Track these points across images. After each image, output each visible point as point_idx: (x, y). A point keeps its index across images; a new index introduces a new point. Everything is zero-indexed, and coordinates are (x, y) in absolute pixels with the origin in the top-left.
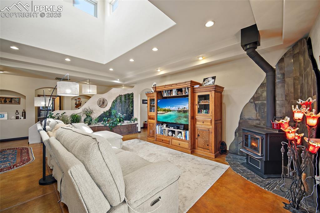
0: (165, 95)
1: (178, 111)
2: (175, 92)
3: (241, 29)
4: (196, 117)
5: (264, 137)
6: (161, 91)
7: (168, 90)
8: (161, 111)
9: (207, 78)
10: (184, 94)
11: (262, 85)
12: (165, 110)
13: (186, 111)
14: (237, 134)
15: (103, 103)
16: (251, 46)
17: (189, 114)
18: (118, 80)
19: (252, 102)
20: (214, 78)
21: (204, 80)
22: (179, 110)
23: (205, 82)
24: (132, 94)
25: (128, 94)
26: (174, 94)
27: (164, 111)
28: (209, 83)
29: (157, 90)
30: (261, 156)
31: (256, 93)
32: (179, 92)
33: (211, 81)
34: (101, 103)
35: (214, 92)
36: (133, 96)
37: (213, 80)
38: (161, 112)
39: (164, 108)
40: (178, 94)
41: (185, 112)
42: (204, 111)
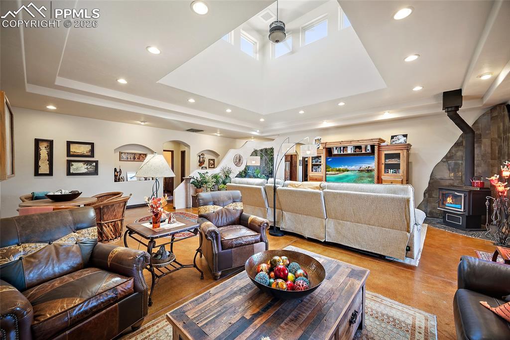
0: (335, 152)
1: (359, 170)
2: (351, 149)
3: (444, 93)
4: (382, 177)
5: (467, 194)
6: (331, 148)
7: (341, 147)
8: (332, 171)
9: (396, 136)
10: (363, 152)
11: (457, 145)
12: (339, 170)
13: (371, 170)
14: (427, 195)
15: (240, 160)
16: (453, 109)
17: (375, 173)
18: (258, 131)
19: (444, 162)
20: (405, 136)
21: (392, 137)
22: (361, 169)
23: (394, 140)
24: (272, 149)
25: (266, 149)
26: (349, 151)
27: (337, 171)
28: (400, 141)
29: (327, 146)
30: (464, 212)
31: (449, 152)
32: (358, 150)
33: (402, 140)
34: (238, 160)
35: (406, 150)
36: (272, 152)
37: (405, 138)
38: (333, 173)
39: (338, 168)
40: (355, 152)
41: (369, 171)
42: (392, 171)
